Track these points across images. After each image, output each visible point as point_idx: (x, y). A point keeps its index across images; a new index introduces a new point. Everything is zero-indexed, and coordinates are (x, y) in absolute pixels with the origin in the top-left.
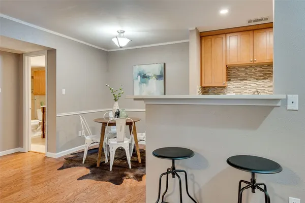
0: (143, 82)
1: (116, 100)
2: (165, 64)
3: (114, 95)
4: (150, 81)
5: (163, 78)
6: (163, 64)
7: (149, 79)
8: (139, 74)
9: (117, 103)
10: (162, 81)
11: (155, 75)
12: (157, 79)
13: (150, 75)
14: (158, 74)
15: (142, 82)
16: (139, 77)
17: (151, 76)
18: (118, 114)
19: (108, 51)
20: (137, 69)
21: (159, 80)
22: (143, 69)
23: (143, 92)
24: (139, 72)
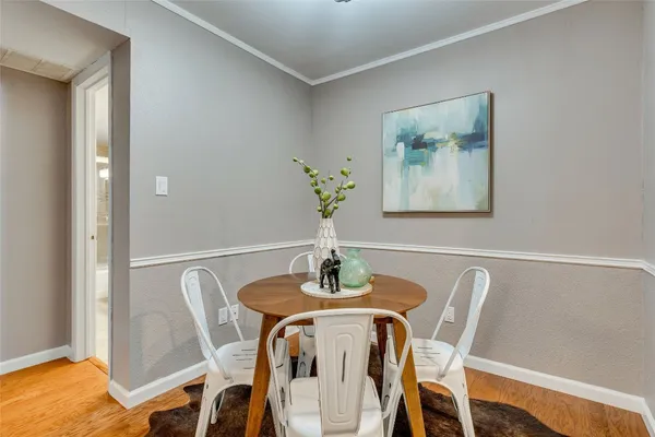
0: (414, 162)
1: (326, 214)
2: (492, 96)
3: (318, 192)
4: (437, 157)
5: (487, 142)
6: (486, 97)
7: (435, 150)
8: (402, 138)
9: (328, 223)
10: (480, 154)
11: (454, 135)
12: (462, 147)
13: (437, 136)
14: (470, 130)
15: (411, 161)
16: (401, 146)
17: (440, 141)
18: (331, 270)
19: (313, 83)
20: (394, 123)
21: (470, 151)
22: (415, 120)
23: (414, 191)
24: (399, 132)
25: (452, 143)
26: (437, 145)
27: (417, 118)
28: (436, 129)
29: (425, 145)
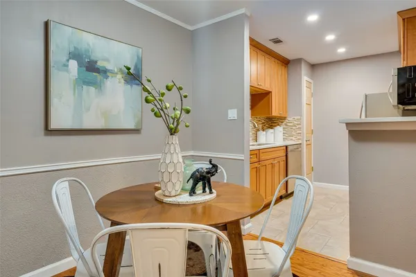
0: (89, 83)
1: (173, 132)
8: (74, 56)
9: (175, 139)
11: (120, 70)
12: (127, 82)
15: (85, 81)
16: (73, 64)
17: (111, 71)
21: (131, 86)
22: (88, 45)
23: (88, 109)
24: (72, 49)
25: (119, 76)
26: (108, 74)
27: (91, 44)
28: (107, 60)
29: (97, 70)
